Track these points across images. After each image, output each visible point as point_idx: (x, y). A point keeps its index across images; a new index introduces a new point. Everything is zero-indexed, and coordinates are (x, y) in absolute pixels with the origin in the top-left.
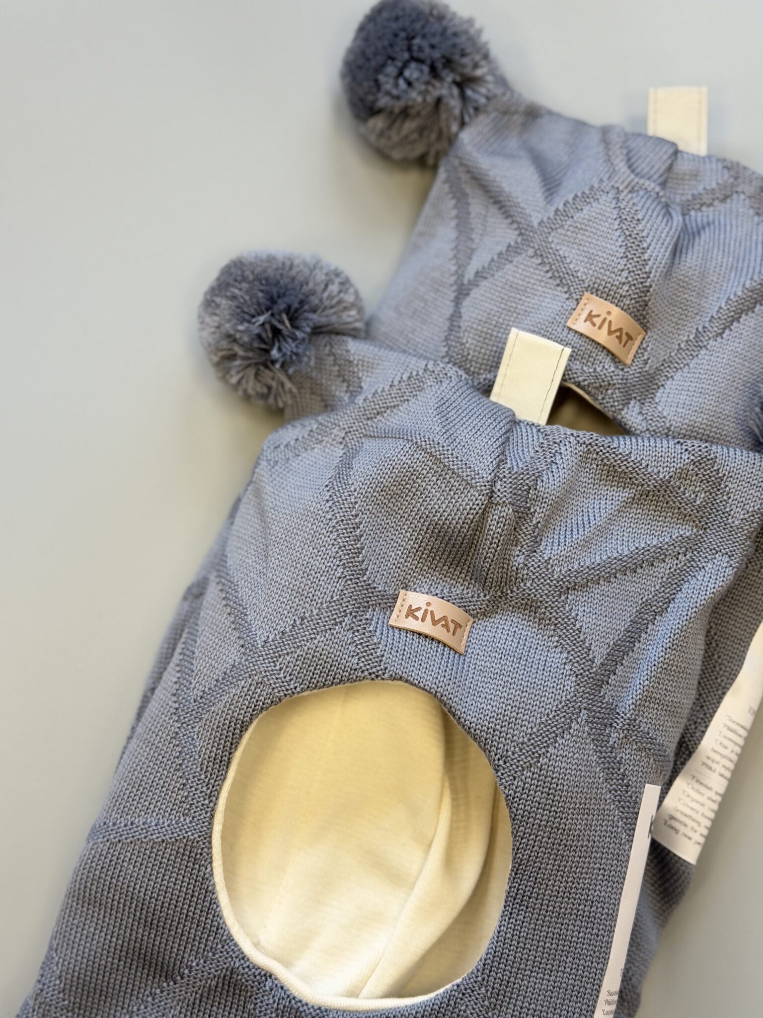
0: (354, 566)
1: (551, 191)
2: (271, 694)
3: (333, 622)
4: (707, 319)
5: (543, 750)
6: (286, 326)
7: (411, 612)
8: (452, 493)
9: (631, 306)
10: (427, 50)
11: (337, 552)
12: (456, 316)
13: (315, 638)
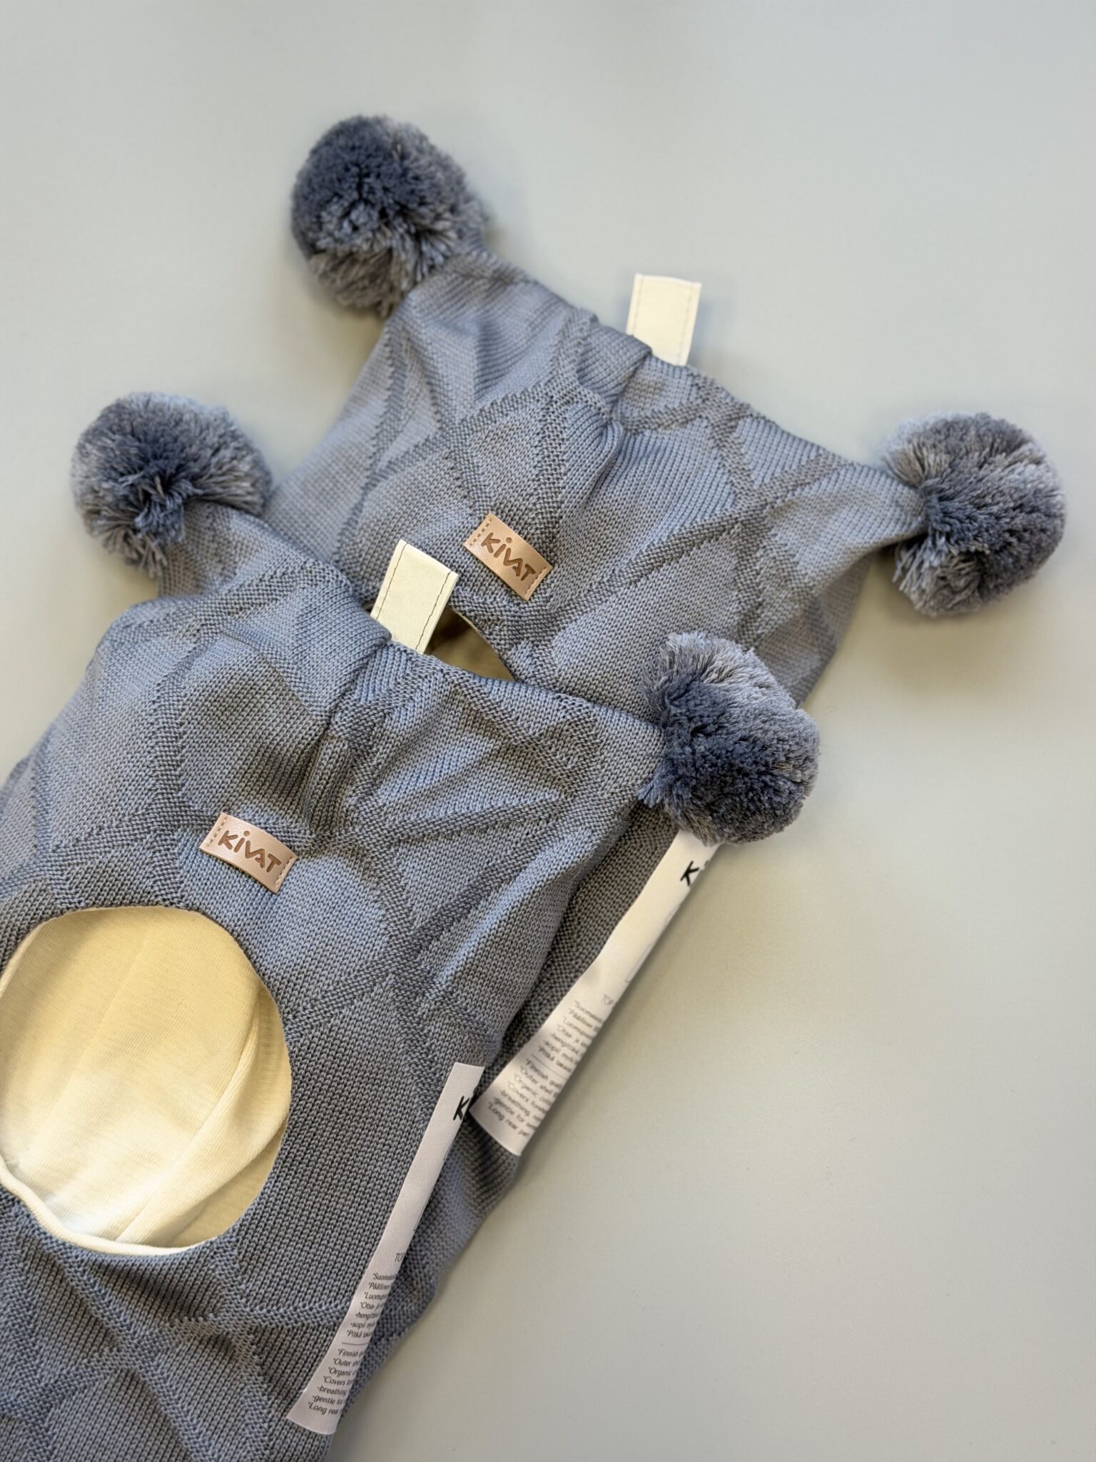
0: (168, 780)
1: (487, 384)
2: (53, 904)
3: (133, 837)
4: (626, 561)
5: (337, 1011)
6: (158, 493)
8: (289, 716)
9: (536, 536)
10: (379, 193)
11: (152, 762)
12: (358, 508)
13: (110, 852)
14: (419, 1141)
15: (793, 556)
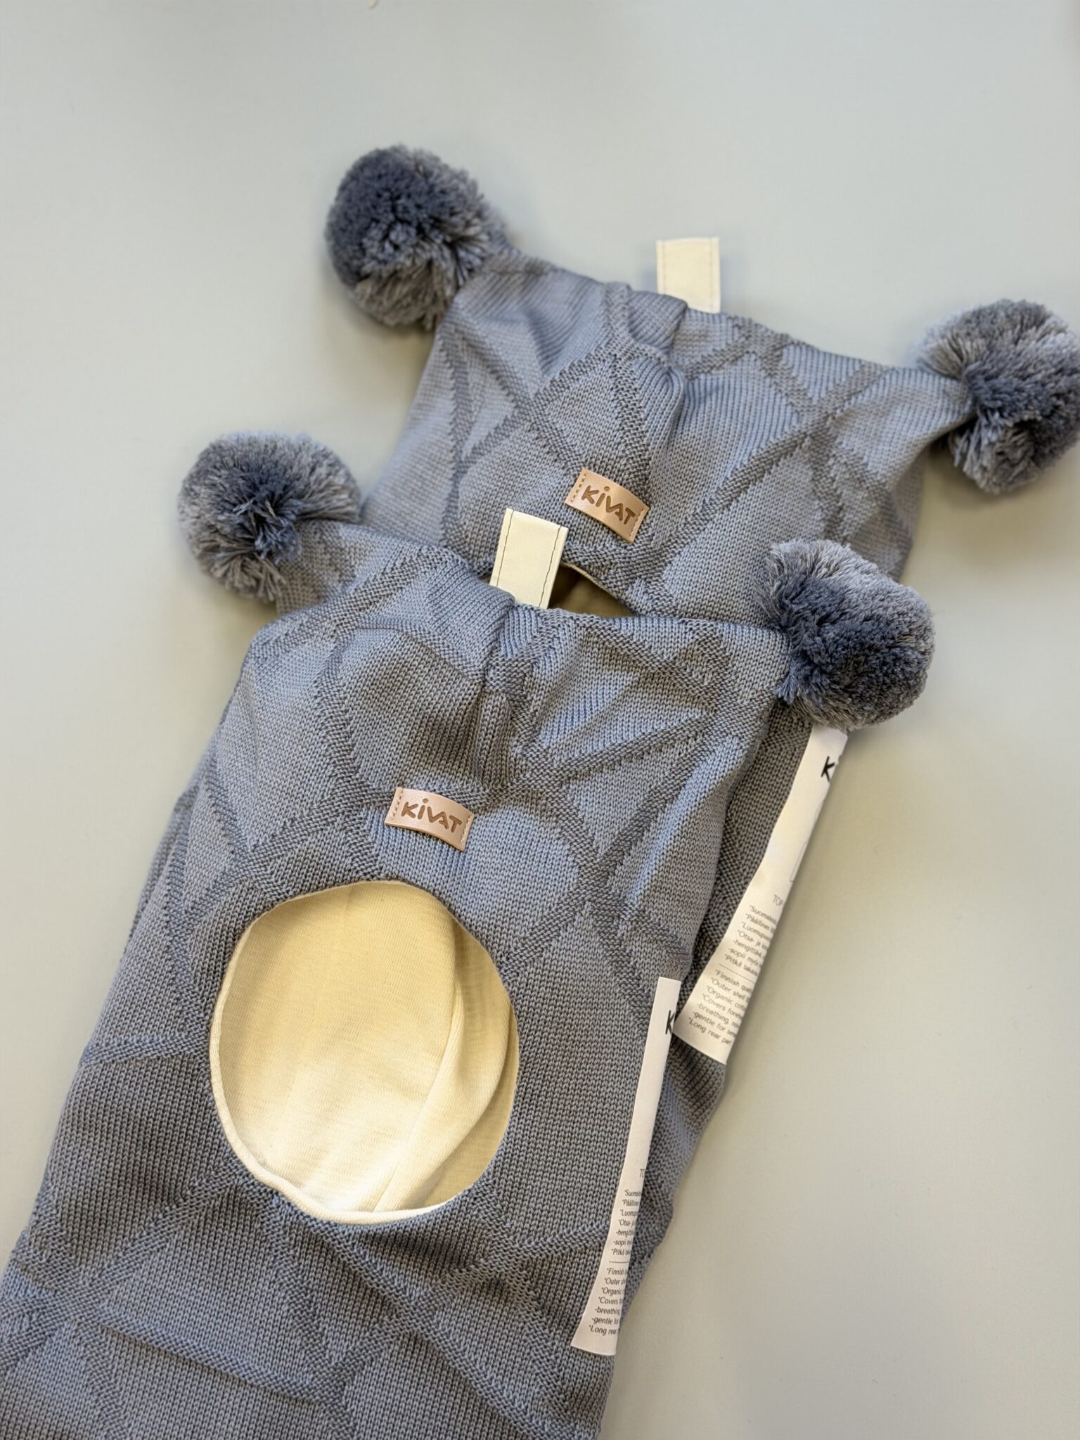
0: (345, 764)
1: (549, 359)
2: (263, 899)
3: (324, 822)
4: (714, 491)
5: (546, 944)
6: (270, 515)
7: (407, 810)
8: (444, 683)
9: (630, 481)
10: (413, 211)
11: (327, 750)
12: (454, 496)
13: (306, 840)
14: (642, 1056)
15: (862, 458)
